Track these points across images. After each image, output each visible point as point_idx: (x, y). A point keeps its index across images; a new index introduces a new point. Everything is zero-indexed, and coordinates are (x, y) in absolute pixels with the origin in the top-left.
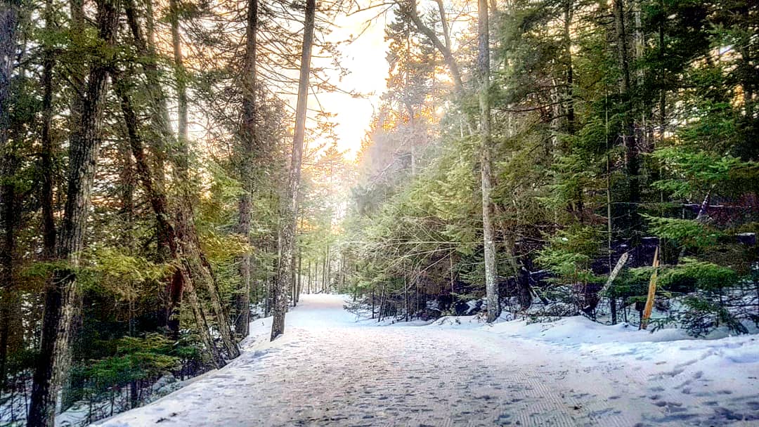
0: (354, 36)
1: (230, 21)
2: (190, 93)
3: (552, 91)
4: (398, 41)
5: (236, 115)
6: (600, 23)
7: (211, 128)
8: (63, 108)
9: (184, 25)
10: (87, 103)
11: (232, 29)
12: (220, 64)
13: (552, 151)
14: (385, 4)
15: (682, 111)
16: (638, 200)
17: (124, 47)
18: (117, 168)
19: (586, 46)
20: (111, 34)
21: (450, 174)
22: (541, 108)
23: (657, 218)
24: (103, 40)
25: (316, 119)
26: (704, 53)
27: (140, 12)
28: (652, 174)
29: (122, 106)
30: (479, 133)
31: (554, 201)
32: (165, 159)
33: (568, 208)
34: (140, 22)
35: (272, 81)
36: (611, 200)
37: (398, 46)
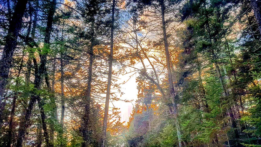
0: (125, 82)
1: (82, 79)
2: (66, 105)
3: (198, 97)
4: (140, 82)
5: (82, 112)
6: (212, 73)
7: (73, 117)
8: (18, 113)
9: (65, 81)
10: (28, 111)
11: (83, 82)
12: (78, 94)
13: (202, 119)
14: (135, 71)
15: (248, 103)
16: (239, 138)
17: (43, 90)
18: (36, 135)
19: (208, 81)
20: (39, 86)
21: (164, 130)
22: (195, 104)
23: (248, 144)
24: (36, 88)
25: (112, 111)
26: (252, 82)
27: (50, 78)
28: (242, 127)
29: (41, 111)
30: (173, 113)
31: (207, 140)
32: (55, 130)
33: (212, 142)
34: (50, 82)
35: (97, 98)
36: (228, 138)
37: (141, 84)
